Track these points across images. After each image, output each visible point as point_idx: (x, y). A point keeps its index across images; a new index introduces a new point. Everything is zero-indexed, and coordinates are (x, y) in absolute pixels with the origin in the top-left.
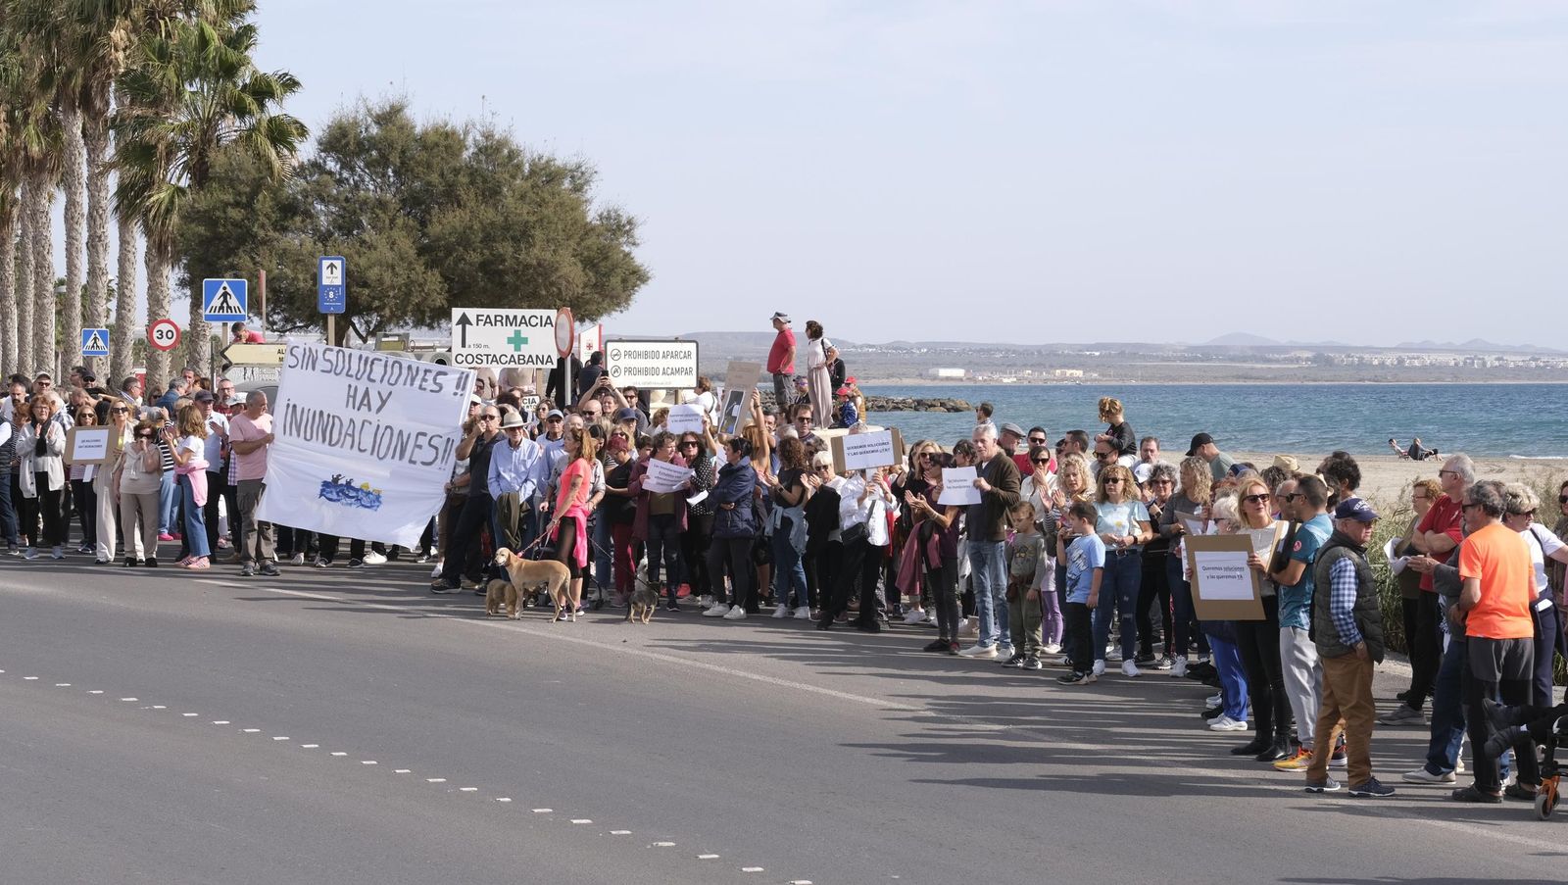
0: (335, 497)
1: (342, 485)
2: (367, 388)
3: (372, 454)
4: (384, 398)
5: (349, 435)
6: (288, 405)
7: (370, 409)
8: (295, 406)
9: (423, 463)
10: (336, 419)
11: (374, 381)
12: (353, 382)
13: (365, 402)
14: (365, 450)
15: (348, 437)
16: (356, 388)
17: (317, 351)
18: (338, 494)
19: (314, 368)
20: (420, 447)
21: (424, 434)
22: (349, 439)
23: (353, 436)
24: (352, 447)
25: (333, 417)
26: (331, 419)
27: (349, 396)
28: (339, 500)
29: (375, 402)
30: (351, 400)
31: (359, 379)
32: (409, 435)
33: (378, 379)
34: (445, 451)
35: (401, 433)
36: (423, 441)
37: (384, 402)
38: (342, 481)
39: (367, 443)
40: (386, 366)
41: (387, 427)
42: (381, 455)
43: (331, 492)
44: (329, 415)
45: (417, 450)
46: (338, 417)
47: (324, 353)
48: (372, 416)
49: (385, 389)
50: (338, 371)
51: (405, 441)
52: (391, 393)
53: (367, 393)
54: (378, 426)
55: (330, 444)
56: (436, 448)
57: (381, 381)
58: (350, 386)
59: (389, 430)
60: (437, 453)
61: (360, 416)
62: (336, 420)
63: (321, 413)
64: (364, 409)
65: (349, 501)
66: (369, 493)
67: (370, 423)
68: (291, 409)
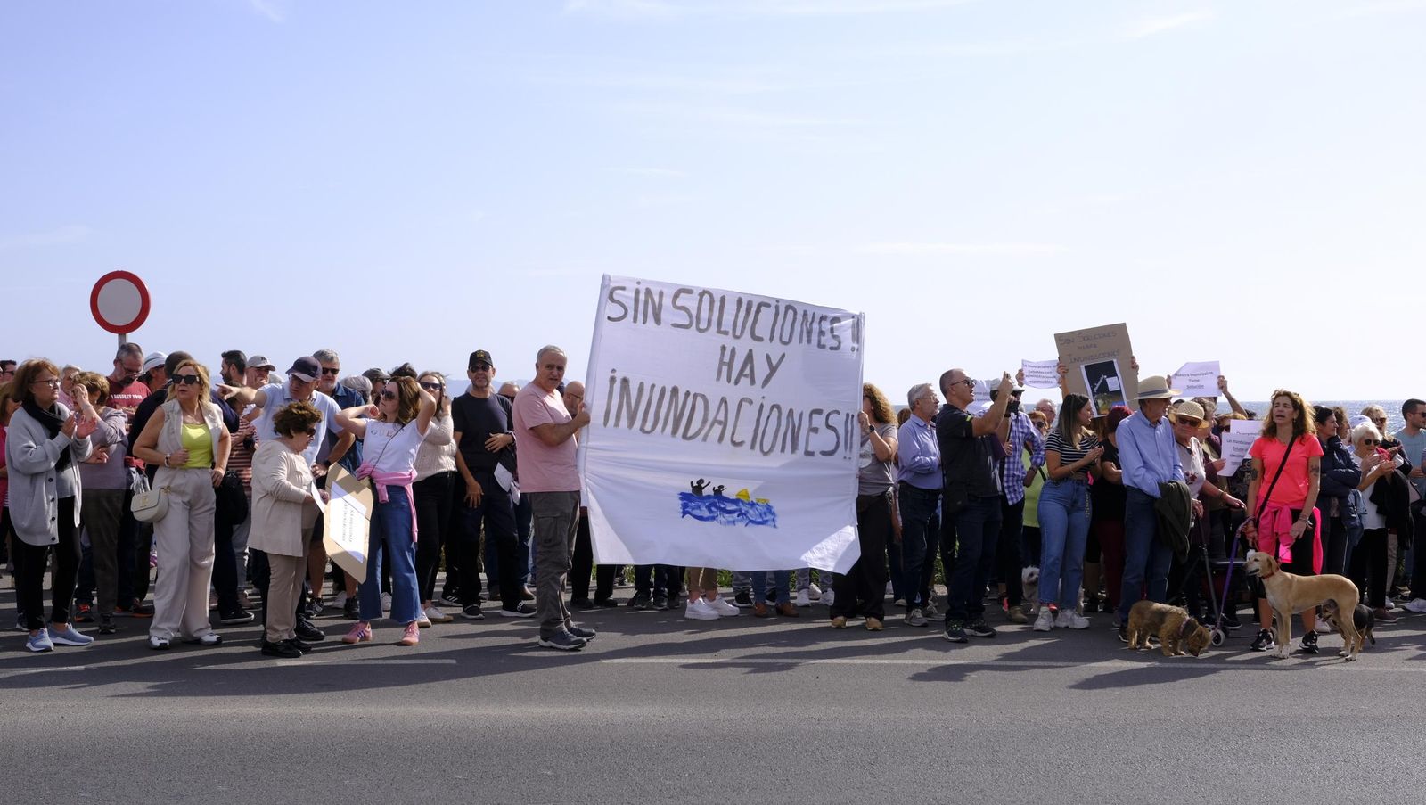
0: (706, 513)
1: (709, 497)
2: (751, 351)
3: (753, 447)
4: (774, 365)
5: (720, 423)
6: (613, 380)
7: (753, 382)
8: (625, 381)
9: (824, 453)
10: (699, 399)
11: (760, 339)
12: (729, 342)
13: (747, 371)
14: (741, 444)
15: (716, 425)
16: (733, 352)
17: (661, 294)
18: (709, 508)
19: (658, 321)
20: (815, 430)
21: (819, 412)
22: (718, 429)
23: (724, 424)
24: (721, 439)
25: (695, 396)
26: (690, 399)
27: (722, 363)
28: (713, 518)
29: (761, 370)
30: (725, 369)
31: (737, 337)
32: (801, 414)
33: (767, 337)
34: (847, 432)
35: (791, 412)
36: (819, 421)
37: (773, 370)
38: (708, 491)
39: (744, 433)
40: (777, 314)
41: (773, 407)
42: (766, 449)
43: (699, 507)
44: (688, 394)
45: (812, 434)
46: (703, 397)
47: (676, 296)
48: (755, 392)
49: (775, 350)
50: (703, 325)
51: (797, 425)
52: (783, 356)
53: (750, 358)
54: (762, 406)
55: (685, 436)
56: (834, 430)
57: (771, 339)
58: (724, 348)
59: (775, 410)
60: (838, 437)
61: (734, 393)
62: (700, 401)
63: (675, 390)
64: (745, 381)
65: (729, 517)
66: (753, 505)
67: (751, 402)
68: (617, 386)
